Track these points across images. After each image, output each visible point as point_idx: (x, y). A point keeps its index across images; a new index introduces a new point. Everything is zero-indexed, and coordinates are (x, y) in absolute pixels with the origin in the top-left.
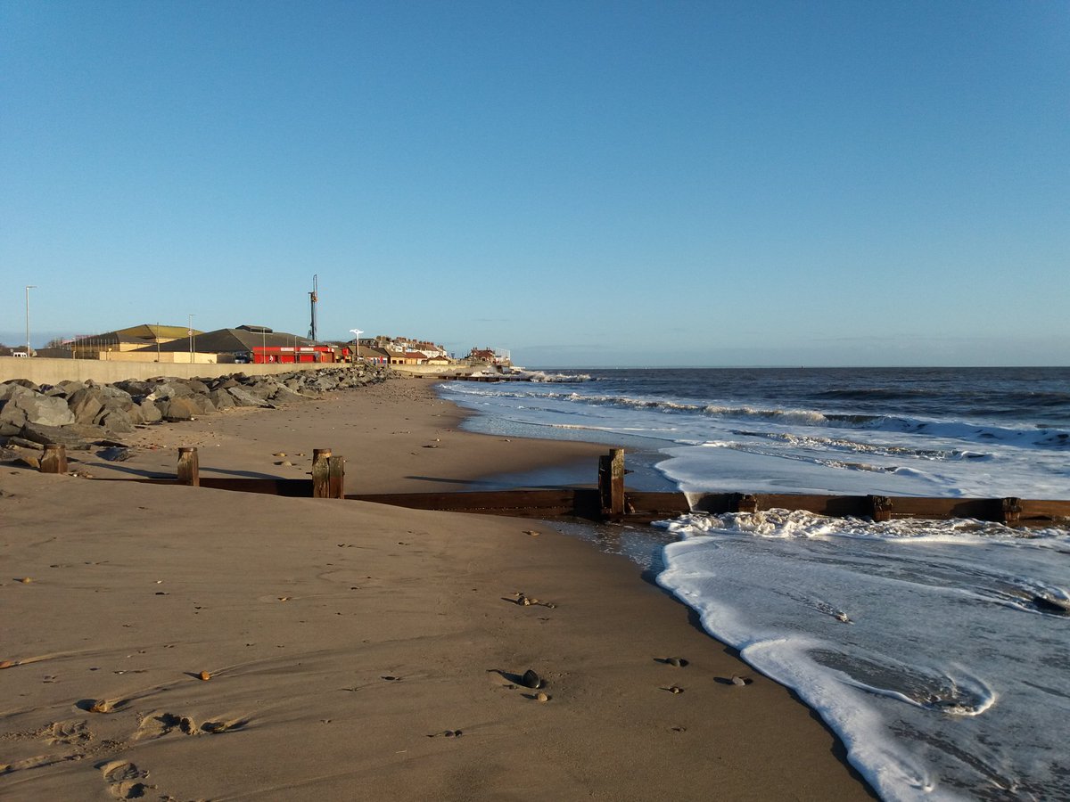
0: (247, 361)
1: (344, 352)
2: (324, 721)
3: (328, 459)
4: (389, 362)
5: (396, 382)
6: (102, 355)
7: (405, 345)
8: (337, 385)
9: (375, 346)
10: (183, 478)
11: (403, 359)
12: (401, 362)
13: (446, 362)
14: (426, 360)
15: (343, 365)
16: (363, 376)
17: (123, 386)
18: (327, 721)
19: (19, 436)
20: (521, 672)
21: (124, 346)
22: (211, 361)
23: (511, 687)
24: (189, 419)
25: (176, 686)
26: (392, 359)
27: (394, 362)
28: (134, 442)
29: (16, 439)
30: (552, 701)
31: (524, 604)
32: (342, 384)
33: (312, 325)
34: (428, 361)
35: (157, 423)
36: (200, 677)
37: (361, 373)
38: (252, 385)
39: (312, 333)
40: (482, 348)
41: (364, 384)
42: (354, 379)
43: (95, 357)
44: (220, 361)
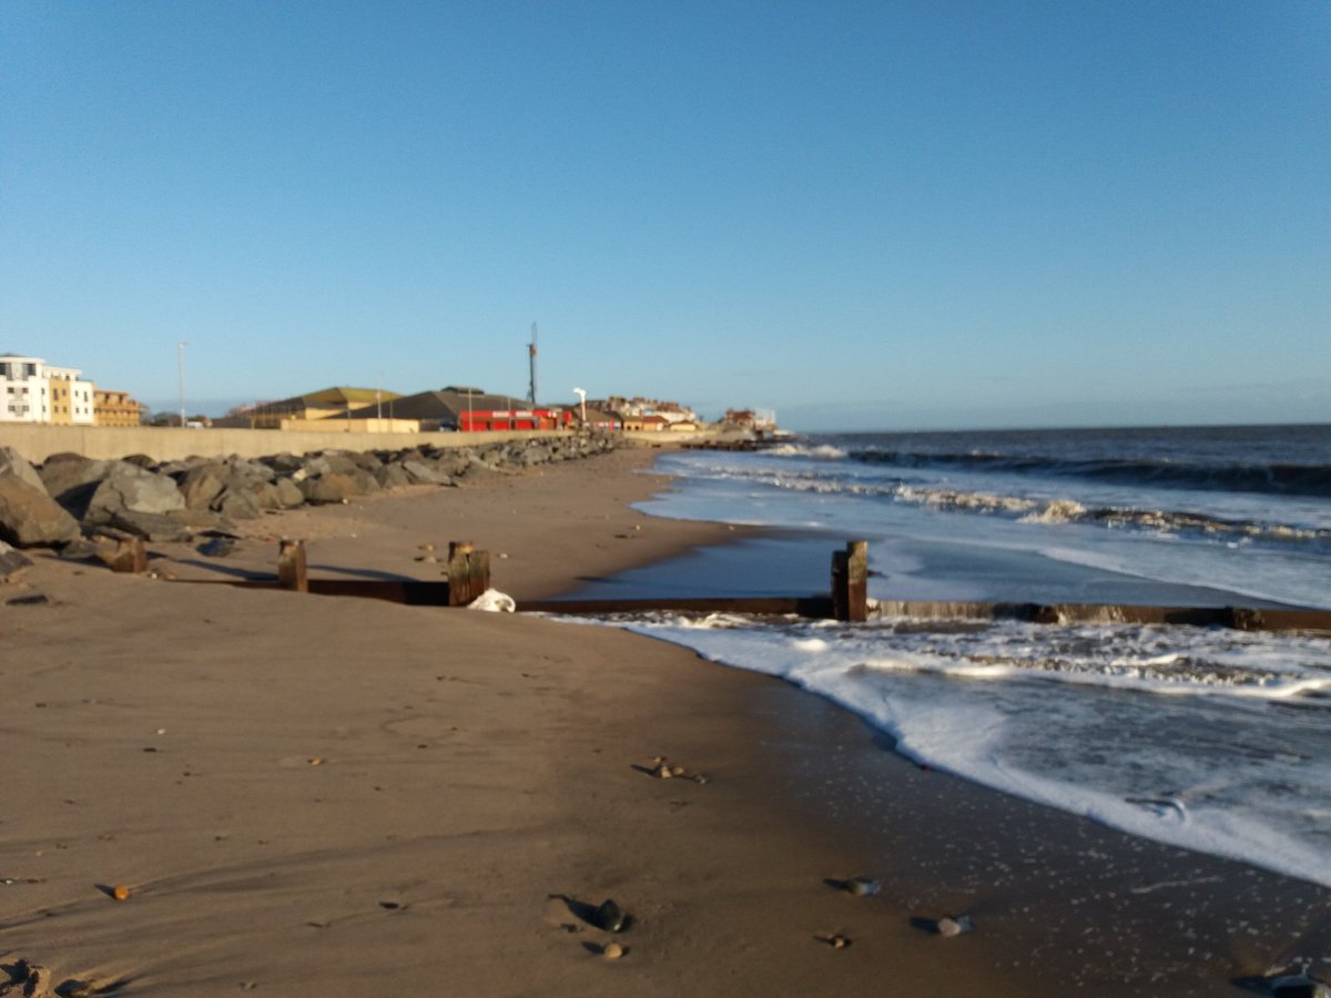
0: (454, 428)
1: (566, 417)
2: (243, 985)
3: (468, 556)
4: (622, 427)
5: (625, 453)
6: (285, 424)
7: (642, 406)
8: (550, 458)
9: (606, 409)
10: (284, 580)
11: (640, 425)
12: (637, 428)
13: (692, 427)
14: (667, 425)
15: (564, 433)
16: (584, 446)
17: (269, 461)
18: (249, 985)
19: (109, 525)
20: (597, 901)
21: (311, 413)
22: (412, 431)
23: (572, 928)
24: (340, 501)
25: (71, 910)
26: (626, 425)
27: (629, 428)
28: (250, 531)
29: (104, 529)
30: (628, 958)
31: (660, 776)
32: (557, 456)
33: (532, 384)
34: (670, 425)
35: (295, 507)
36: (111, 893)
37: (583, 442)
38: (436, 458)
39: (532, 393)
40: (739, 408)
41: (584, 456)
42: (573, 449)
43: (275, 426)
44: (424, 429)
